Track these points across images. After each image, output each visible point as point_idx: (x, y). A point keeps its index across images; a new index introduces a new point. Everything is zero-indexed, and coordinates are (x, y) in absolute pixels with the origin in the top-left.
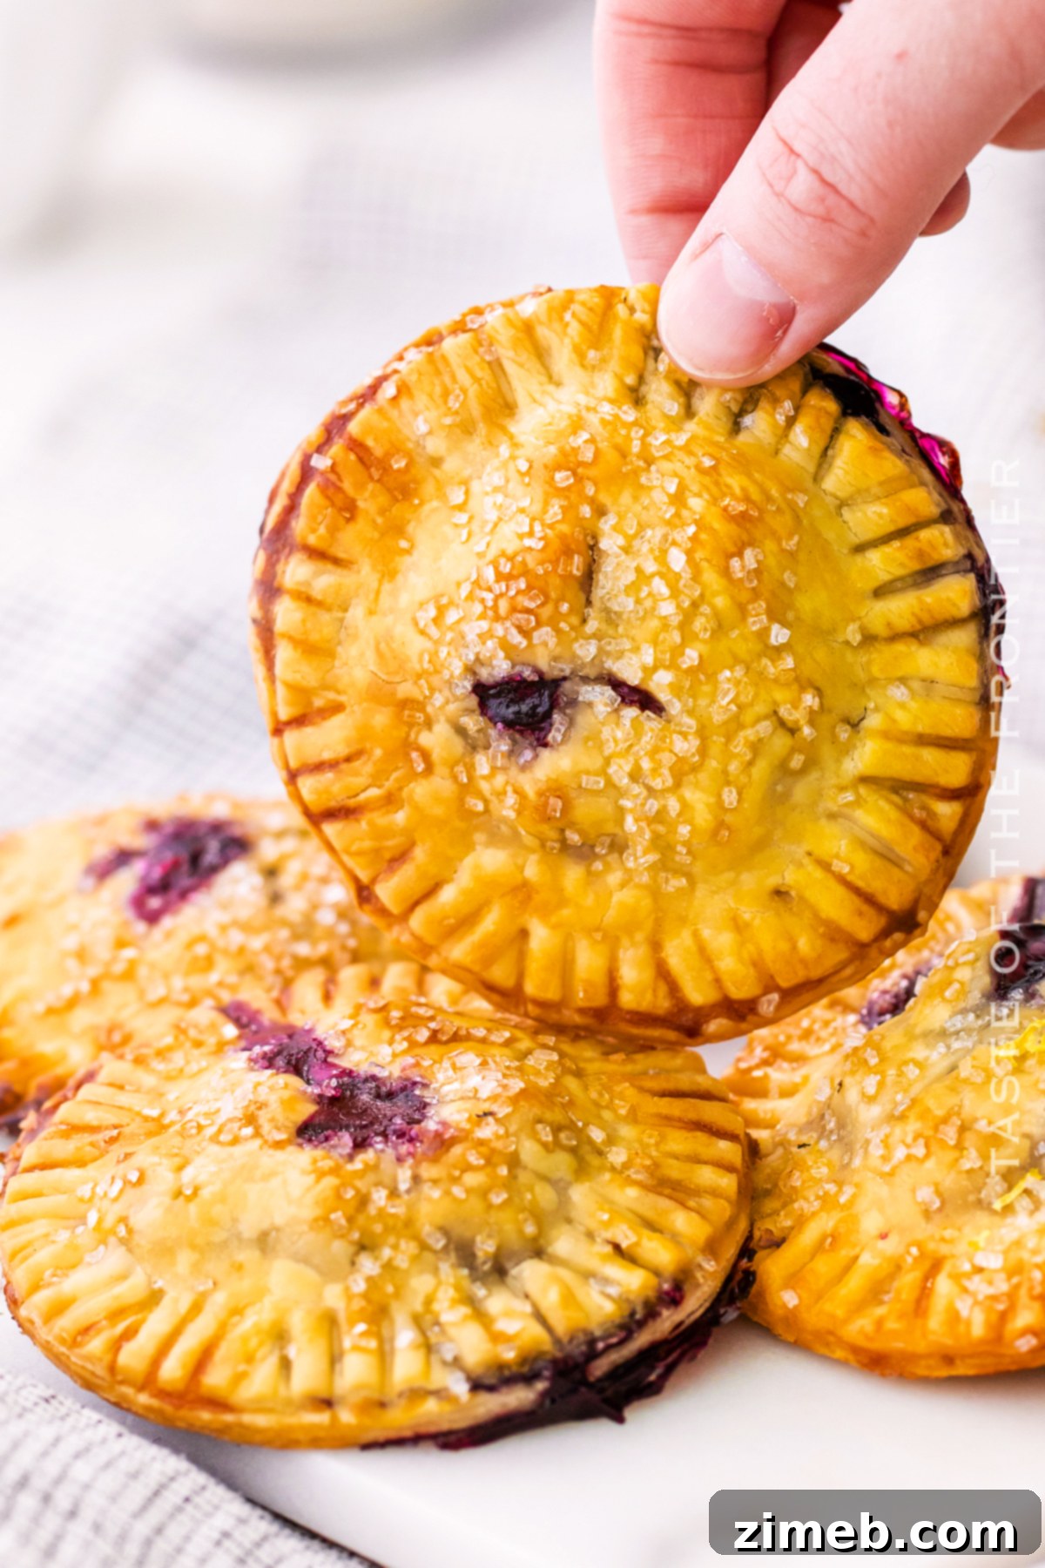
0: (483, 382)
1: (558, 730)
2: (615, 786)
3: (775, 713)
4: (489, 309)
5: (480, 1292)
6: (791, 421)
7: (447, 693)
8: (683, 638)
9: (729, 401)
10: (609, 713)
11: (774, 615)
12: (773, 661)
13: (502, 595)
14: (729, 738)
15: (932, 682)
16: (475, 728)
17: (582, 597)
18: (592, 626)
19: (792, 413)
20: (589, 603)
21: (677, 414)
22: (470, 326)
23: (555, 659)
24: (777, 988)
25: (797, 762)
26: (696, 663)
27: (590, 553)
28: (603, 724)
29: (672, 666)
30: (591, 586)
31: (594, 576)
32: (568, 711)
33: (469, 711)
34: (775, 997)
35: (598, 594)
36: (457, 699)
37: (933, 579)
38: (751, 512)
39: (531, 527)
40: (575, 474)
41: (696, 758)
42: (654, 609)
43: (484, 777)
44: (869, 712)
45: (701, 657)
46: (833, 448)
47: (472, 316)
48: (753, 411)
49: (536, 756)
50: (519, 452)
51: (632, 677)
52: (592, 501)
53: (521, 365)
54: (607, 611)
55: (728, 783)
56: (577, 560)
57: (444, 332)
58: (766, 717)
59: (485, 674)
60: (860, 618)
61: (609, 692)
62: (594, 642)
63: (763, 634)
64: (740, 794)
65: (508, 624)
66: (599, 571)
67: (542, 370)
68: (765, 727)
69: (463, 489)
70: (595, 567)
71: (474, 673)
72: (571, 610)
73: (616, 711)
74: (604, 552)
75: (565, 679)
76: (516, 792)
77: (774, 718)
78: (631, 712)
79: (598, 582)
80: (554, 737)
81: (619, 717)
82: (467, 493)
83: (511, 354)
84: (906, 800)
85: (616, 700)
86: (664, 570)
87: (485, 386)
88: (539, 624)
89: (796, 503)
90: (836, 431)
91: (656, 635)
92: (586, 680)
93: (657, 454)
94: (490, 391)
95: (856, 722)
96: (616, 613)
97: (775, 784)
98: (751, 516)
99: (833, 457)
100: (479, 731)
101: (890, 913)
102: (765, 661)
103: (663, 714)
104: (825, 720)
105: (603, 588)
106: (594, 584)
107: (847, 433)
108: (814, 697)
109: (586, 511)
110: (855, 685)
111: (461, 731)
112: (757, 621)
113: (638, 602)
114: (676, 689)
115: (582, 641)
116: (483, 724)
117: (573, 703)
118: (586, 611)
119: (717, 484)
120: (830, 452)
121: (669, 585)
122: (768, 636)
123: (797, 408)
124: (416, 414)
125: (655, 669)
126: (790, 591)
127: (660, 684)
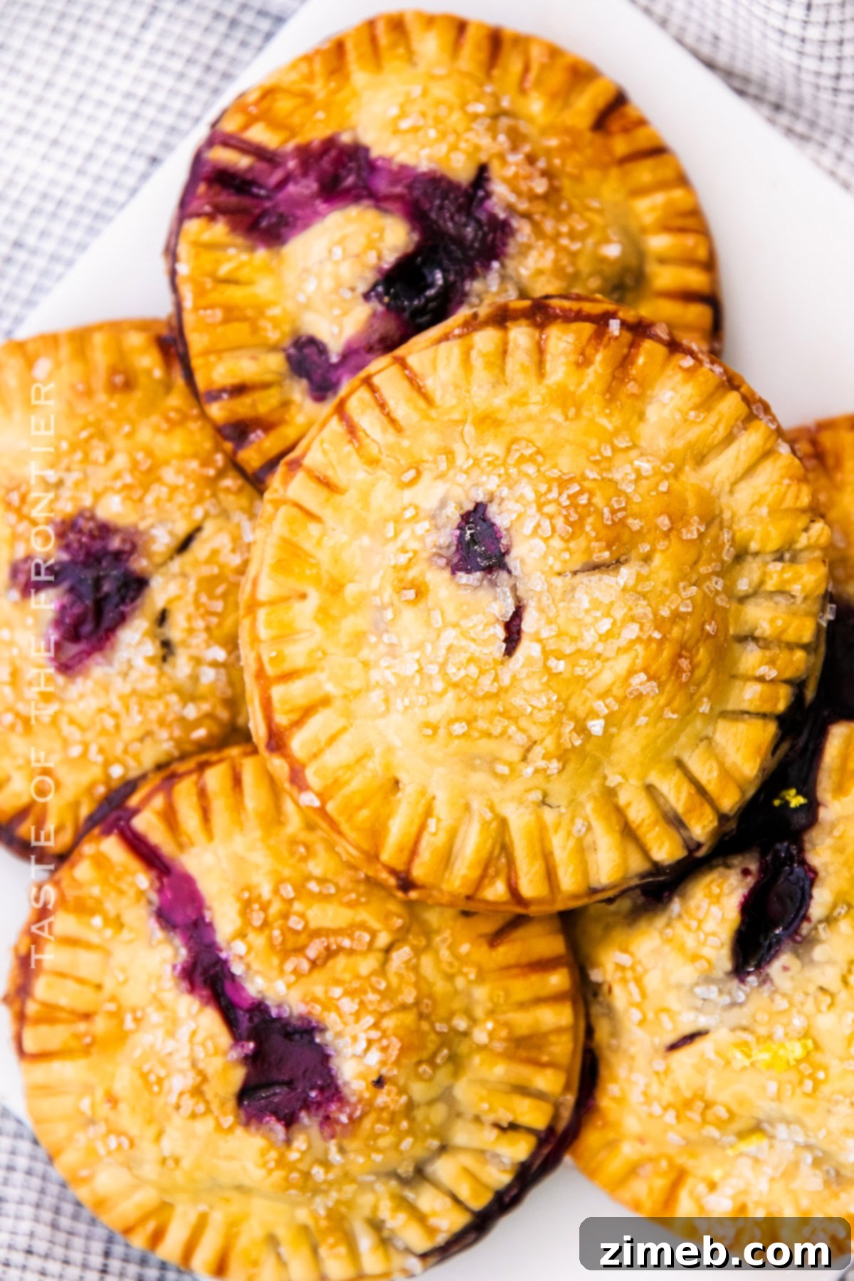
0: (716, 433)
1: (469, 580)
2: (438, 636)
3: (535, 743)
4: (771, 417)
5: (409, 1194)
6: (761, 679)
7: (469, 484)
8: (570, 655)
9: (761, 627)
10: (494, 615)
11: (610, 720)
12: (574, 729)
13: (559, 504)
14: (503, 714)
15: (595, 850)
16: (449, 514)
17: (577, 567)
18: (558, 582)
19: (768, 678)
20: (575, 573)
21: (740, 591)
22: (754, 408)
23: (522, 561)
24: (324, 803)
25: (502, 769)
26: (555, 671)
27: (614, 562)
28: (484, 613)
29: (546, 654)
30: (589, 570)
31: (597, 571)
32: (485, 582)
33: (460, 506)
34: (317, 803)
35: (583, 578)
36: (467, 493)
37: (674, 825)
38: (684, 675)
39: (620, 510)
40: (670, 530)
41: (481, 694)
42: (585, 625)
43: (413, 532)
44: (557, 810)
45: (560, 673)
46: (750, 718)
47: (761, 407)
48: (760, 647)
49: (443, 568)
50: (672, 480)
51: (528, 625)
52: (653, 551)
53: (737, 458)
54: (573, 589)
55: (469, 723)
56: (606, 554)
57: (743, 390)
58: (529, 737)
59: (492, 511)
60: (627, 780)
61: (511, 610)
62: (546, 586)
63: (593, 714)
64: (464, 734)
65: (538, 516)
66: (602, 573)
67: (739, 475)
68: (521, 739)
69: (630, 444)
70: (603, 568)
71: (491, 501)
72: (565, 562)
73: (498, 620)
74: (618, 572)
75: (509, 572)
76: (410, 560)
77: (530, 743)
78: (501, 633)
79: (593, 575)
80: (461, 577)
81: (493, 624)
82: (628, 449)
83: (744, 447)
84: (498, 858)
85: (506, 618)
86: (619, 624)
87: (713, 435)
88: (546, 540)
89: (701, 706)
90: (764, 716)
91: (566, 634)
92: (514, 589)
93: (704, 587)
94: (710, 440)
95: (547, 802)
96: (573, 596)
97: (480, 758)
98: (682, 677)
99: (743, 720)
100: (448, 517)
101: (408, 871)
102: (572, 725)
103: (507, 657)
104: (540, 780)
105: (590, 581)
106: (590, 573)
107: (765, 725)
108: (557, 768)
109: (645, 548)
110: (575, 794)
111: (443, 504)
112: (600, 706)
113: (587, 611)
114: (529, 661)
115: (543, 577)
116: (454, 518)
117: (493, 584)
118: (568, 573)
119: (698, 641)
120: (746, 716)
121: (609, 631)
122: (593, 719)
123: (772, 681)
124: (673, 389)
125: (540, 641)
126: (633, 722)
127: (527, 648)
